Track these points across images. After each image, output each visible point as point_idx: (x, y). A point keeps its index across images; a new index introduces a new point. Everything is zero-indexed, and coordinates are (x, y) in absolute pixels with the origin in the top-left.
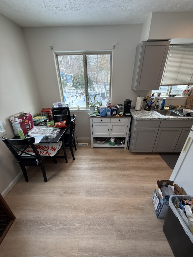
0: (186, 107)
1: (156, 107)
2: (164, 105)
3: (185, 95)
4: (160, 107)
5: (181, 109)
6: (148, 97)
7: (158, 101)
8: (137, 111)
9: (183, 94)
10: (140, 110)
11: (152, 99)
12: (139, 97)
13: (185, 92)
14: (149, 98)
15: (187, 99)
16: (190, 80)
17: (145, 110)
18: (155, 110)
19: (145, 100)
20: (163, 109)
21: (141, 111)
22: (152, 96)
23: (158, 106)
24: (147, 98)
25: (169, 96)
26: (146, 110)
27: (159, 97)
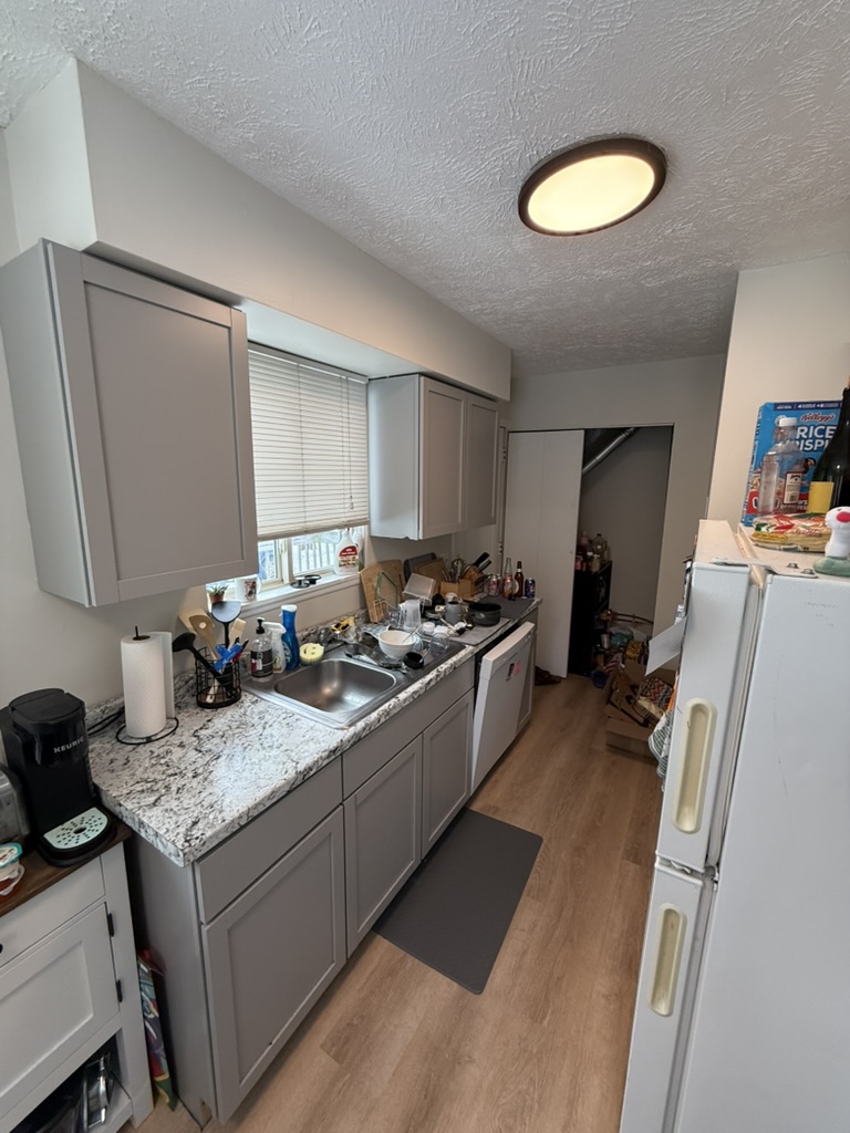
0: (368, 616)
1: (260, 666)
2: (294, 639)
3: (351, 568)
4: (281, 657)
5: (360, 633)
6: (195, 620)
7: (261, 631)
8: (154, 747)
9: (340, 566)
10: (173, 726)
11: (226, 625)
12: (138, 638)
13: (345, 558)
14: (203, 625)
15: (361, 584)
16: (347, 505)
17: (203, 705)
18: (262, 680)
19: (183, 643)
20: (295, 661)
21: (185, 735)
22: (214, 605)
23: (268, 656)
24: (189, 625)
25: (292, 584)
26: (215, 706)
27: (254, 604)
